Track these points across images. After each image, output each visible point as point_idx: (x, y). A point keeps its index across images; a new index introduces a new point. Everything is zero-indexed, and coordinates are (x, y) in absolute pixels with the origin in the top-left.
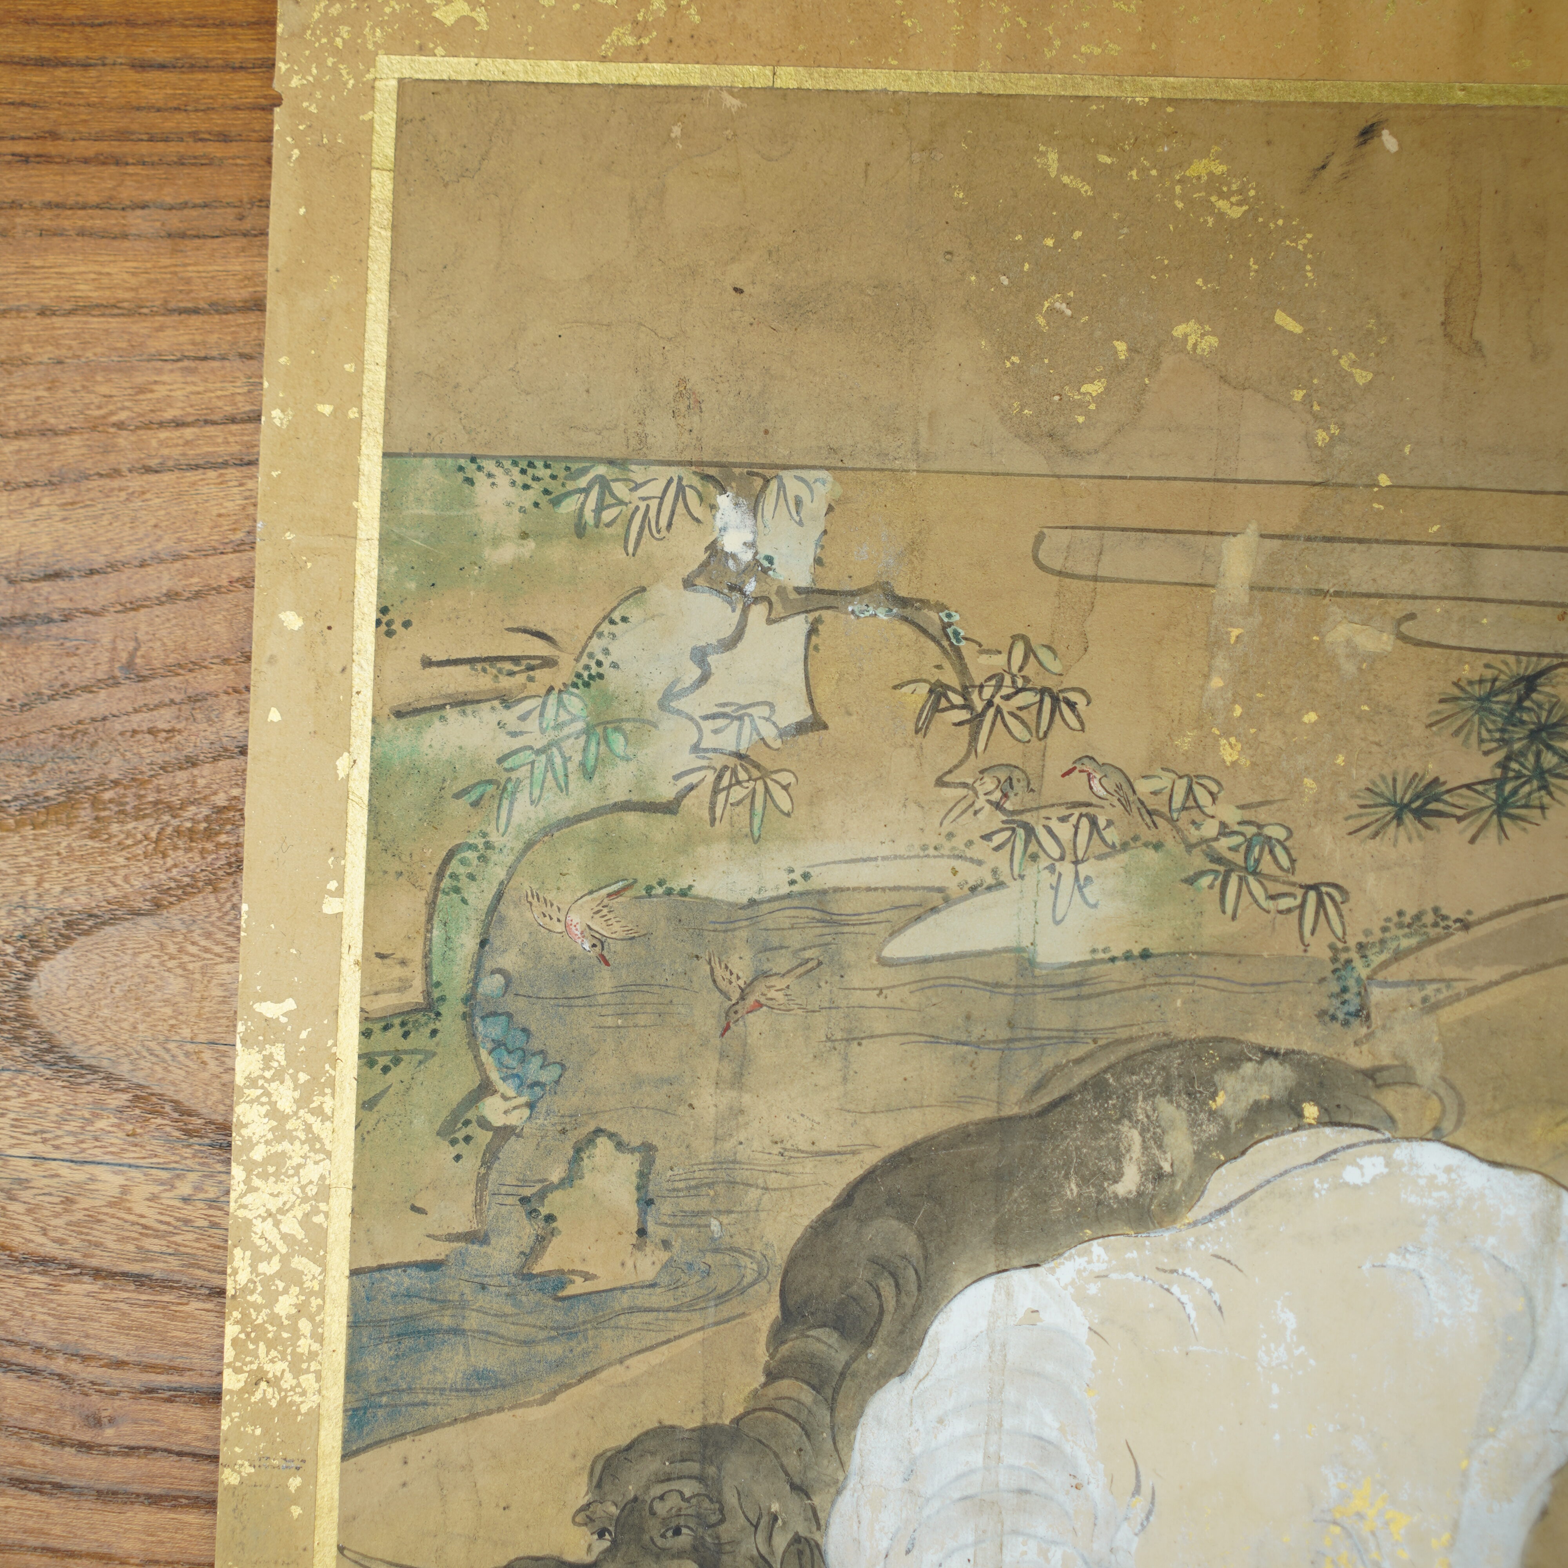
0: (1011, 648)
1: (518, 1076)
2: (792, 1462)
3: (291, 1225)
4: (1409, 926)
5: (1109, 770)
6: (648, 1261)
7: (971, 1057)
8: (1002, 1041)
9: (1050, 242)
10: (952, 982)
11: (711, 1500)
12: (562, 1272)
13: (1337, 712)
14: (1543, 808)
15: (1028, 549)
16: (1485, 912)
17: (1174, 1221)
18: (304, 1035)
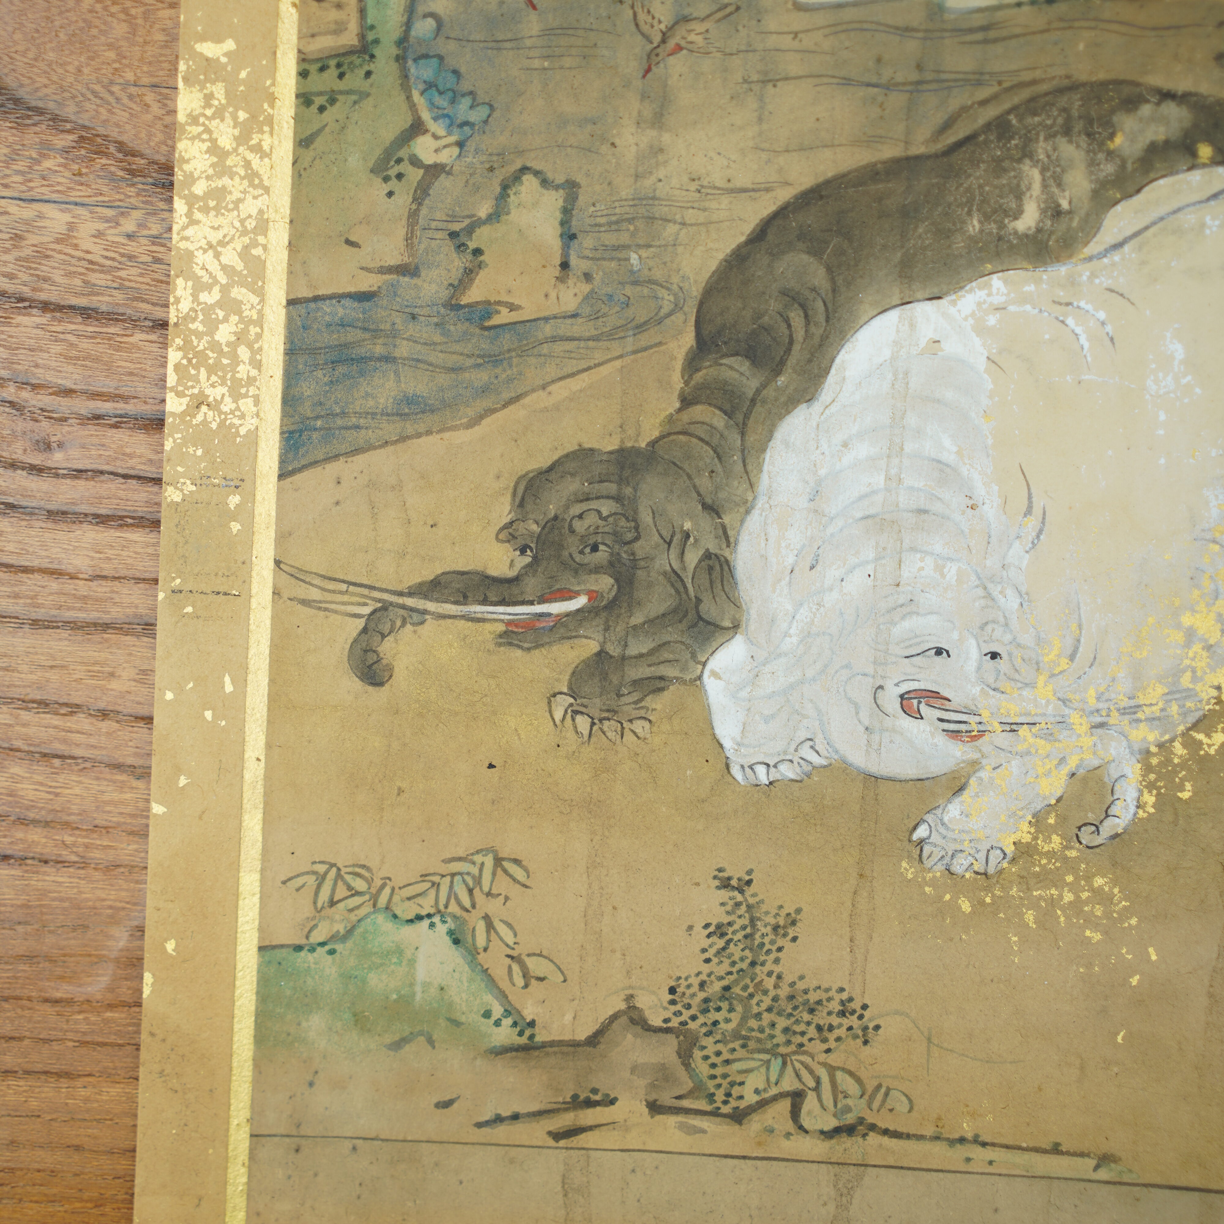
1: (447, 116)
2: (704, 483)
3: (230, 257)
6: (571, 292)
7: (880, 99)
8: (911, 83)
10: (865, 26)
11: (627, 519)
12: (488, 303)
18: (243, 74)
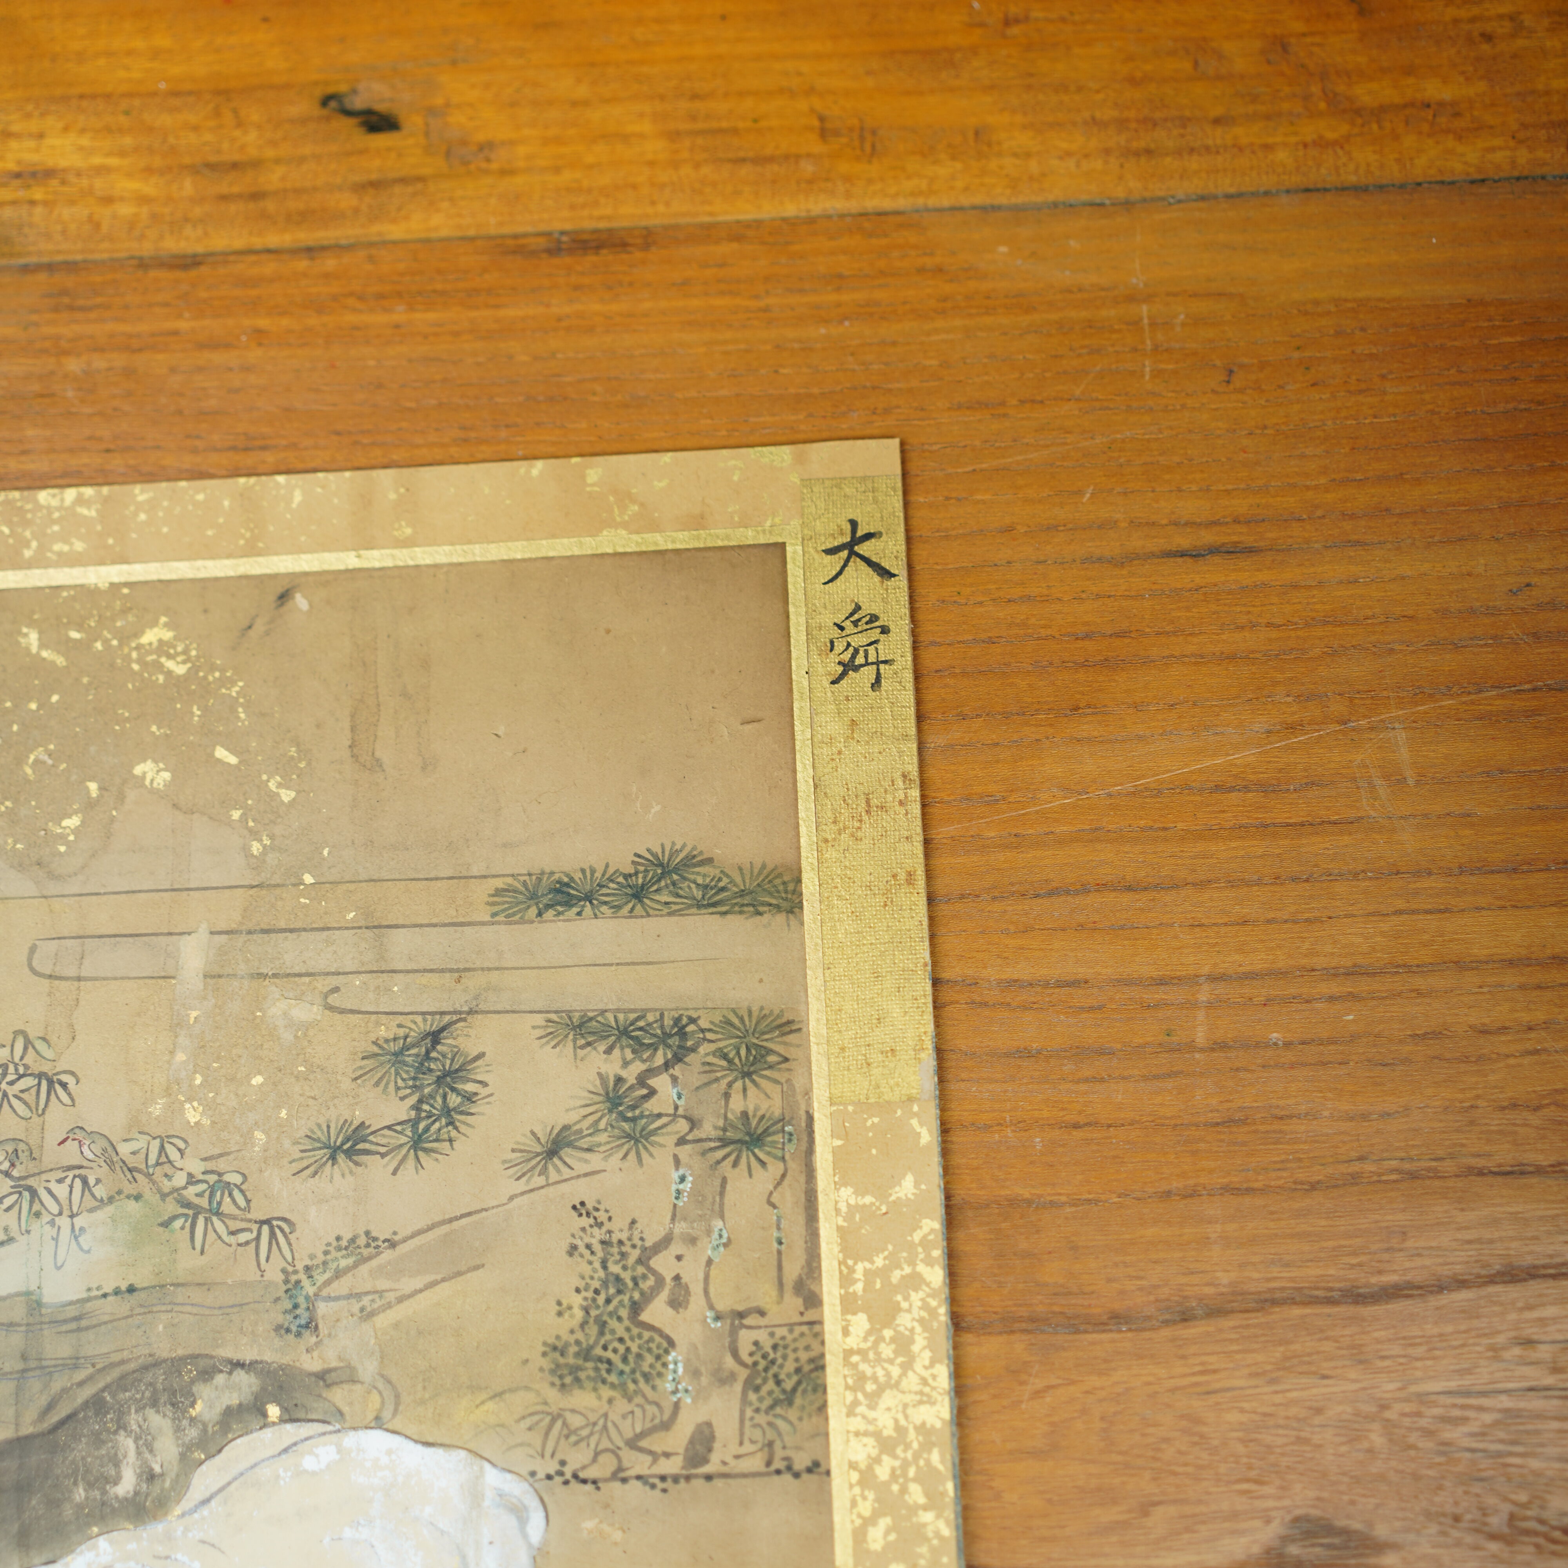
0: (14, 1041)
4: (346, 1248)
5: (96, 1137)
8: (18, 1372)
9: (33, 706)
13: (279, 1074)
14: (451, 1140)
15: (24, 958)
16: (409, 1232)
17: (166, 1514)
